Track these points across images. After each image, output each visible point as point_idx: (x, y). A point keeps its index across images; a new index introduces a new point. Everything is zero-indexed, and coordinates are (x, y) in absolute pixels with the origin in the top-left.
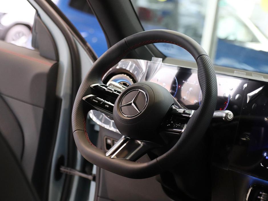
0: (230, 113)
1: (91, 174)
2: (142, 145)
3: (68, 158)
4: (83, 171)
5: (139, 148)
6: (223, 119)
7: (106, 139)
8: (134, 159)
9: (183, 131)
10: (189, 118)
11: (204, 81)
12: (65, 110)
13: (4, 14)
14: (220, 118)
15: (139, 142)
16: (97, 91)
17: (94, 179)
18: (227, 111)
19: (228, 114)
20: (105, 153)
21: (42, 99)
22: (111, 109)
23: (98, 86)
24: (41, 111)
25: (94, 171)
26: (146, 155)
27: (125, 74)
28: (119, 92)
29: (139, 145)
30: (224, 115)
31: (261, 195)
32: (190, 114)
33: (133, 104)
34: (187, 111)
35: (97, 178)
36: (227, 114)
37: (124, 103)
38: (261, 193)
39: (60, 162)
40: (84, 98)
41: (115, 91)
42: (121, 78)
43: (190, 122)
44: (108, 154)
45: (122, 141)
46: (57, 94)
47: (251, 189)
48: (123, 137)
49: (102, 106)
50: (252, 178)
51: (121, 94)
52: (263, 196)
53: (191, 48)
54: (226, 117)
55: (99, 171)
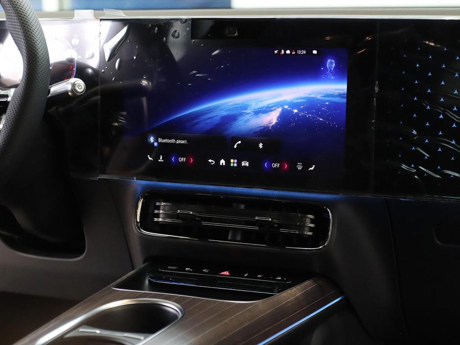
0: (78, 81)
6: (70, 94)
9: (1, 126)
10: (7, 103)
11: (20, 33)
14: (63, 95)
18: (73, 80)
19: (76, 85)
30: (69, 87)
31: (159, 208)
32: (7, 96)
34: (3, 92)
36: (73, 84)
38: (158, 204)
43: (10, 110)
47: (142, 201)
50: (138, 184)
52: (162, 208)
54: (73, 90)
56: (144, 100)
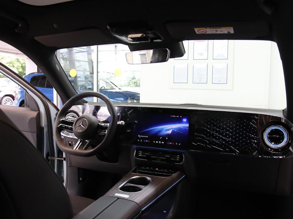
0: (123, 122)
1: (62, 157)
2: (88, 142)
3: (51, 152)
4: (58, 157)
5: (88, 143)
7: (68, 141)
8: (86, 149)
9: (106, 133)
12: (46, 132)
13: (1, 91)
14: (119, 124)
15: (87, 141)
16: (63, 122)
17: (65, 159)
18: (122, 121)
20: (73, 148)
21: (35, 129)
22: (71, 129)
23: (63, 120)
24: (35, 134)
25: (64, 156)
26: (90, 146)
27: (72, 112)
28: (74, 121)
29: (87, 142)
30: (121, 123)
31: (140, 152)
33: (81, 125)
34: (106, 124)
35: (66, 159)
36: (122, 122)
37: (77, 125)
39: (48, 155)
40: (58, 126)
41: (72, 121)
42: (71, 114)
43: (108, 128)
44: (74, 149)
45: (79, 142)
46: (41, 126)
47: (136, 150)
48: (79, 140)
49: (67, 128)
50: (135, 146)
51: (75, 122)
53: (103, 98)
55: (66, 155)
56: (135, 126)
